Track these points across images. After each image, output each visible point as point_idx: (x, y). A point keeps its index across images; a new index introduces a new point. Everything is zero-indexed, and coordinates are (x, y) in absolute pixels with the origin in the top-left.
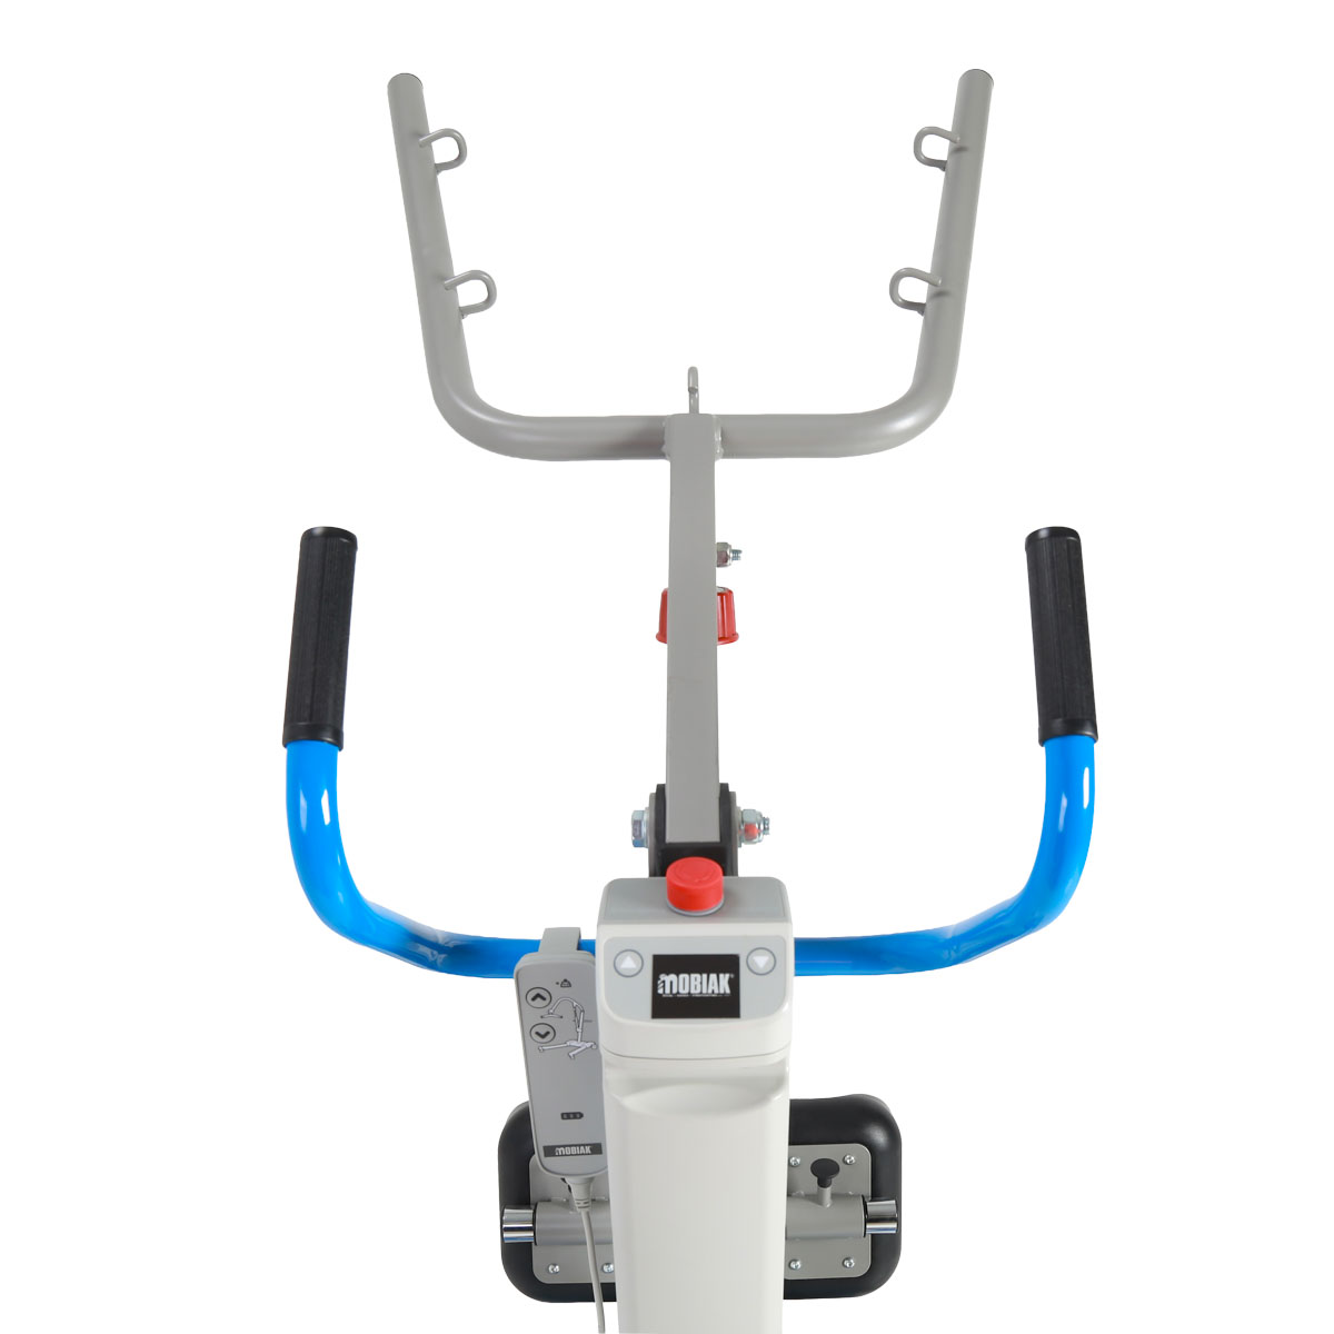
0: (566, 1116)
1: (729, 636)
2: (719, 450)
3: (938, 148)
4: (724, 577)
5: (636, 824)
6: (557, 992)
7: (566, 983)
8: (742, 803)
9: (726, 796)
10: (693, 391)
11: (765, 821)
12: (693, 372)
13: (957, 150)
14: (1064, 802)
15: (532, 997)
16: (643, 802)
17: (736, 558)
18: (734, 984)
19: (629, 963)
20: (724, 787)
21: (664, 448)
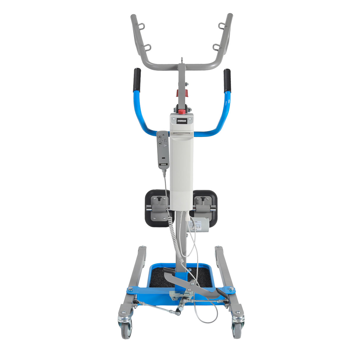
0: (163, 158)
1: (187, 96)
2: (186, 69)
3: (223, 26)
4: (186, 88)
5: (174, 109)
6: (162, 136)
7: (164, 135)
8: (188, 107)
9: (186, 106)
10: (182, 61)
11: (191, 109)
12: (182, 58)
13: (225, 27)
14: (226, 102)
15: (159, 138)
16: (175, 107)
17: (188, 85)
18: (187, 121)
19: (174, 119)
20: (186, 105)
21: (178, 69)
